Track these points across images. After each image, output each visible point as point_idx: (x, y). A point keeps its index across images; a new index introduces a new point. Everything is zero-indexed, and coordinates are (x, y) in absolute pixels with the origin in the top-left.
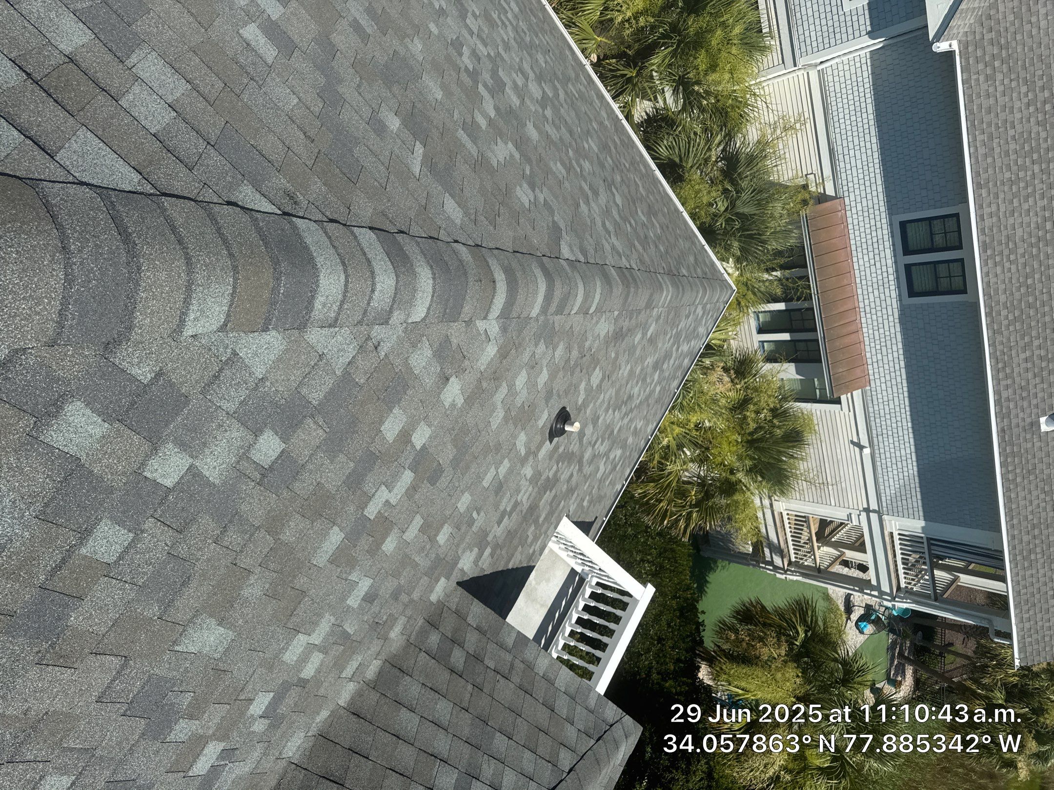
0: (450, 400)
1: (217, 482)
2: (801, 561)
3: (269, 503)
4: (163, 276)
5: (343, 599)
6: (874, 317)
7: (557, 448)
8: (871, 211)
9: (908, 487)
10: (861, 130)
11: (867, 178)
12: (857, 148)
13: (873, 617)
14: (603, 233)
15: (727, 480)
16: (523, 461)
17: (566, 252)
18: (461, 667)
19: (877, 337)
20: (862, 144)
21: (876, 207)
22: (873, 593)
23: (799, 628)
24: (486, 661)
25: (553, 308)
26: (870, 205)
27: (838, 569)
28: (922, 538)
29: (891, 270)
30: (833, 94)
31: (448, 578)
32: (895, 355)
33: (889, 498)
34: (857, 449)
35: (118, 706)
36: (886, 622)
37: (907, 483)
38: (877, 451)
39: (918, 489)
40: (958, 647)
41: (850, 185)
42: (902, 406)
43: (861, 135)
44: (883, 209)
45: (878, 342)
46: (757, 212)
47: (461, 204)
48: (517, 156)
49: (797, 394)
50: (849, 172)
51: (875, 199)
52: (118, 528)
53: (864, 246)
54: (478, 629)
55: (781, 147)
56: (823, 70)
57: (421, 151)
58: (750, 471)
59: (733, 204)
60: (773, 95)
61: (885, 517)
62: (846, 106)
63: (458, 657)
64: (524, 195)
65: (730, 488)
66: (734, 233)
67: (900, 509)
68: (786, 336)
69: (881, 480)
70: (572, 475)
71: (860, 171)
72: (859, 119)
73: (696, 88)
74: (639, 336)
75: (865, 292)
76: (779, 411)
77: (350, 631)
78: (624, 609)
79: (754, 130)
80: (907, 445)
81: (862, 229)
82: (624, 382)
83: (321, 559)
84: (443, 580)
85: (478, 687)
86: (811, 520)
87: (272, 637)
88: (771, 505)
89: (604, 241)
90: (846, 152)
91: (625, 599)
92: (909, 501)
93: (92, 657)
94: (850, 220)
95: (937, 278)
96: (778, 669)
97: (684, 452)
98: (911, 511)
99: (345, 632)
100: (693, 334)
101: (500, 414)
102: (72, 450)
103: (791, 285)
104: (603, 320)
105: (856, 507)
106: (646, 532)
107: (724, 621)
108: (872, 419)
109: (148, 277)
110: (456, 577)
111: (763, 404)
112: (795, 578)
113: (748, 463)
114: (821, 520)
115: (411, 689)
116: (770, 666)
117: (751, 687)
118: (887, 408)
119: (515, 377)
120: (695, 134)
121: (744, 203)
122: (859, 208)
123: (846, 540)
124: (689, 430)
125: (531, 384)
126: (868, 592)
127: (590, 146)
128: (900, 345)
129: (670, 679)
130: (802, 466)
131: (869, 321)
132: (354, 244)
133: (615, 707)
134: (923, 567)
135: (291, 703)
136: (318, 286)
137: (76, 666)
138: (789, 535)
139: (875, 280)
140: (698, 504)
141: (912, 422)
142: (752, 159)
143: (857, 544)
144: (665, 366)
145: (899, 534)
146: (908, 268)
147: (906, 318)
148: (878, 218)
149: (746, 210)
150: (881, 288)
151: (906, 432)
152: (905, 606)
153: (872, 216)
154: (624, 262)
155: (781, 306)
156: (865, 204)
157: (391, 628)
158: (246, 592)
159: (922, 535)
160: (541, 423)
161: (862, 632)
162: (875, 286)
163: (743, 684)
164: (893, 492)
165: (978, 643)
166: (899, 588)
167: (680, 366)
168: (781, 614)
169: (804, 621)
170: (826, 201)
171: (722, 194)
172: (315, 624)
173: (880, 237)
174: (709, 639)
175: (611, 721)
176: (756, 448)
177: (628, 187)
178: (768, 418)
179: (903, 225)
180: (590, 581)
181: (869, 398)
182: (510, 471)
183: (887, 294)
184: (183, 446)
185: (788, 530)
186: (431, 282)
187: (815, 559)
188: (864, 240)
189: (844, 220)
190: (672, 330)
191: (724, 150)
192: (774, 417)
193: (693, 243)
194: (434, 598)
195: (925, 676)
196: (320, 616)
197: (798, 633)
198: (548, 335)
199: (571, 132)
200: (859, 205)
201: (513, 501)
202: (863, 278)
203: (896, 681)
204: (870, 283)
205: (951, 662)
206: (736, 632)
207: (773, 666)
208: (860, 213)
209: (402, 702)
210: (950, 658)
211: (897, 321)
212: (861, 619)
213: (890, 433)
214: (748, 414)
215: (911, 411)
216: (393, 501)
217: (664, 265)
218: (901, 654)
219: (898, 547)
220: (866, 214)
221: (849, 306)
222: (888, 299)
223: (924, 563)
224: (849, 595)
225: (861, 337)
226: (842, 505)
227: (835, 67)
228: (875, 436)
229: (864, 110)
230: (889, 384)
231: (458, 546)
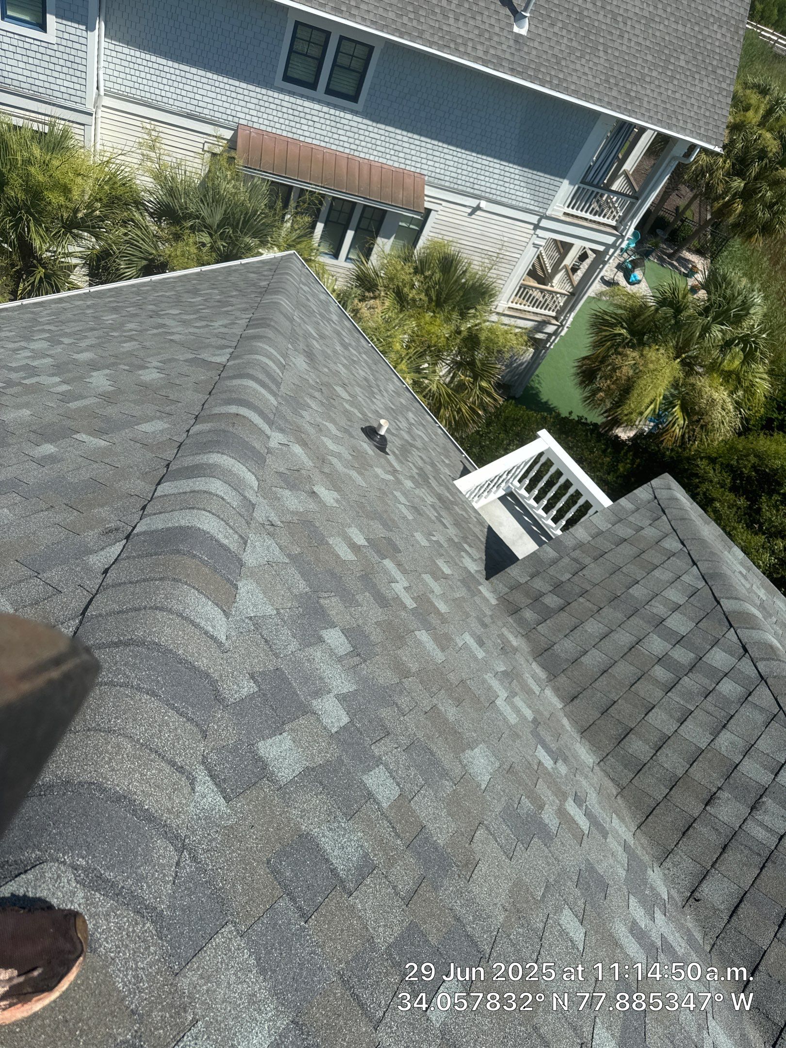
0: (332, 501)
1: (355, 687)
2: (558, 308)
3: (383, 663)
4: (168, 631)
5: (476, 659)
6: (363, 144)
7: (394, 453)
8: (262, 103)
9: (530, 181)
10: (179, 79)
11: (228, 93)
12: (195, 90)
13: (630, 266)
14: (206, 330)
15: (464, 340)
16: (398, 482)
17: (222, 359)
18: (562, 601)
19: (383, 149)
20: (193, 83)
21: (260, 96)
22: (610, 253)
23: (616, 332)
24: (563, 579)
25: (274, 387)
26: (256, 101)
27: (578, 277)
28: (579, 188)
29: (325, 109)
30: (133, 91)
31: (480, 584)
32: (405, 139)
33: (532, 202)
34: (478, 213)
35: (518, 848)
36: (638, 257)
37: (525, 179)
38: (487, 195)
39: (535, 172)
40: (682, 203)
41: (229, 112)
42: (455, 153)
43: (184, 81)
44: (264, 91)
45: (388, 151)
46: (224, 207)
47: (149, 419)
48: (107, 371)
49: (409, 243)
50: (216, 108)
51: (252, 94)
52: (372, 773)
53: (293, 124)
54: (532, 577)
55: (169, 159)
56: (105, 90)
57: (84, 436)
58: (463, 316)
59: (208, 227)
60: (115, 145)
61: (548, 213)
62: (150, 83)
63: (552, 601)
64: (150, 375)
65: (472, 341)
66: (236, 237)
67: (546, 196)
68: (350, 235)
69: (514, 203)
70: (420, 457)
71: (219, 97)
72: (168, 76)
73: (80, 215)
74: (315, 342)
75: (337, 142)
76: (419, 267)
77: (503, 669)
78: (552, 464)
79: (143, 178)
80: (492, 164)
81: (276, 119)
82: (352, 376)
83: (439, 656)
84: (480, 587)
85: (584, 593)
86: (525, 283)
87: (493, 721)
88: (498, 313)
89: (215, 331)
90: (195, 102)
91: (543, 460)
92: (542, 184)
93: (473, 846)
94: (263, 127)
95: (348, 69)
96: (645, 365)
97: (424, 369)
98: (551, 187)
99: (503, 672)
100: (325, 305)
101: (354, 474)
102: (299, 769)
103: (306, 205)
104: (293, 359)
105: (529, 236)
106: (482, 436)
107: (586, 397)
108: (456, 186)
109: (167, 641)
110: (481, 577)
111: (407, 278)
112: (571, 319)
113: (455, 315)
114: (528, 274)
115: (566, 647)
116: (641, 371)
117: (652, 394)
118: (451, 169)
119: (326, 447)
120: (126, 234)
121: (212, 215)
122: (254, 113)
123: (554, 262)
124: (407, 354)
125: (336, 439)
126: (608, 257)
127: (112, 320)
128: (399, 131)
129: (617, 465)
130: (476, 267)
131: (365, 150)
132: (173, 498)
133: (640, 489)
134: (604, 198)
135: (550, 738)
136: (208, 533)
137: (477, 859)
138: (531, 309)
139: (328, 128)
140: (476, 377)
141: (473, 151)
142: (172, 192)
143: (562, 251)
144: (347, 341)
145: (568, 207)
146: (329, 91)
147: (375, 115)
148: (271, 100)
149: (218, 217)
150: (339, 125)
151: (480, 161)
152: (632, 229)
153: (267, 104)
154: (244, 322)
155: (320, 227)
156: (253, 106)
157: (509, 642)
158: (451, 719)
159: (576, 187)
160: (370, 452)
161: (639, 282)
162: (334, 130)
163: (647, 400)
164: (528, 196)
165: (684, 183)
166: (615, 228)
167: (350, 331)
168: (598, 344)
169: (612, 325)
170: (236, 142)
171: (194, 233)
172: (490, 688)
173: (289, 105)
174: (596, 417)
175: (652, 497)
176: (445, 302)
177: (162, 302)
178: (422, 279)
179: (287, 78)
180: (515, 487)
181: (436, 181)
182: (404, 494)
183: (346, 122)
184: (317, 694)
185: (526, 308)
186: (225, 457)
187: (561, 294)
188: (287, 122)
189: (260, 132)
190: (316, 317)
191: (151, 215)
192: (422, 273)
193: (235, 271)
194: (494, 602)
195: (695, 242)
196: (484, 681)
197: (621, 334)
198: (296, 403)
199: (93, 329)
200: (252, 112)
201: (429, 507)
202: (322, 138)
203: (691, 270)
204: (330, 134)
205: (692, 215)
206: (600, 390)
207: (641, 368)
208: (260, 114)
209: (575, 658)
210: (688, 214)
211: (374, 124)
212: (627, 277)
213: (475, 176)
214: (411, 295)
215: (462, 148)
216: (406, 584)
217: (253, 296)
218: (670, 256)
219: (578, 213)
220: (263, 109)
221: (344, 163)
222: (352, 123)
223: (602, 196)
224: (602, 278)
225: (377, 164)
226: (522, 248)
227: (107, 78)
228: (472, 191)
229: (161, 68)
230: (430, 157)
231: (456, 564)
